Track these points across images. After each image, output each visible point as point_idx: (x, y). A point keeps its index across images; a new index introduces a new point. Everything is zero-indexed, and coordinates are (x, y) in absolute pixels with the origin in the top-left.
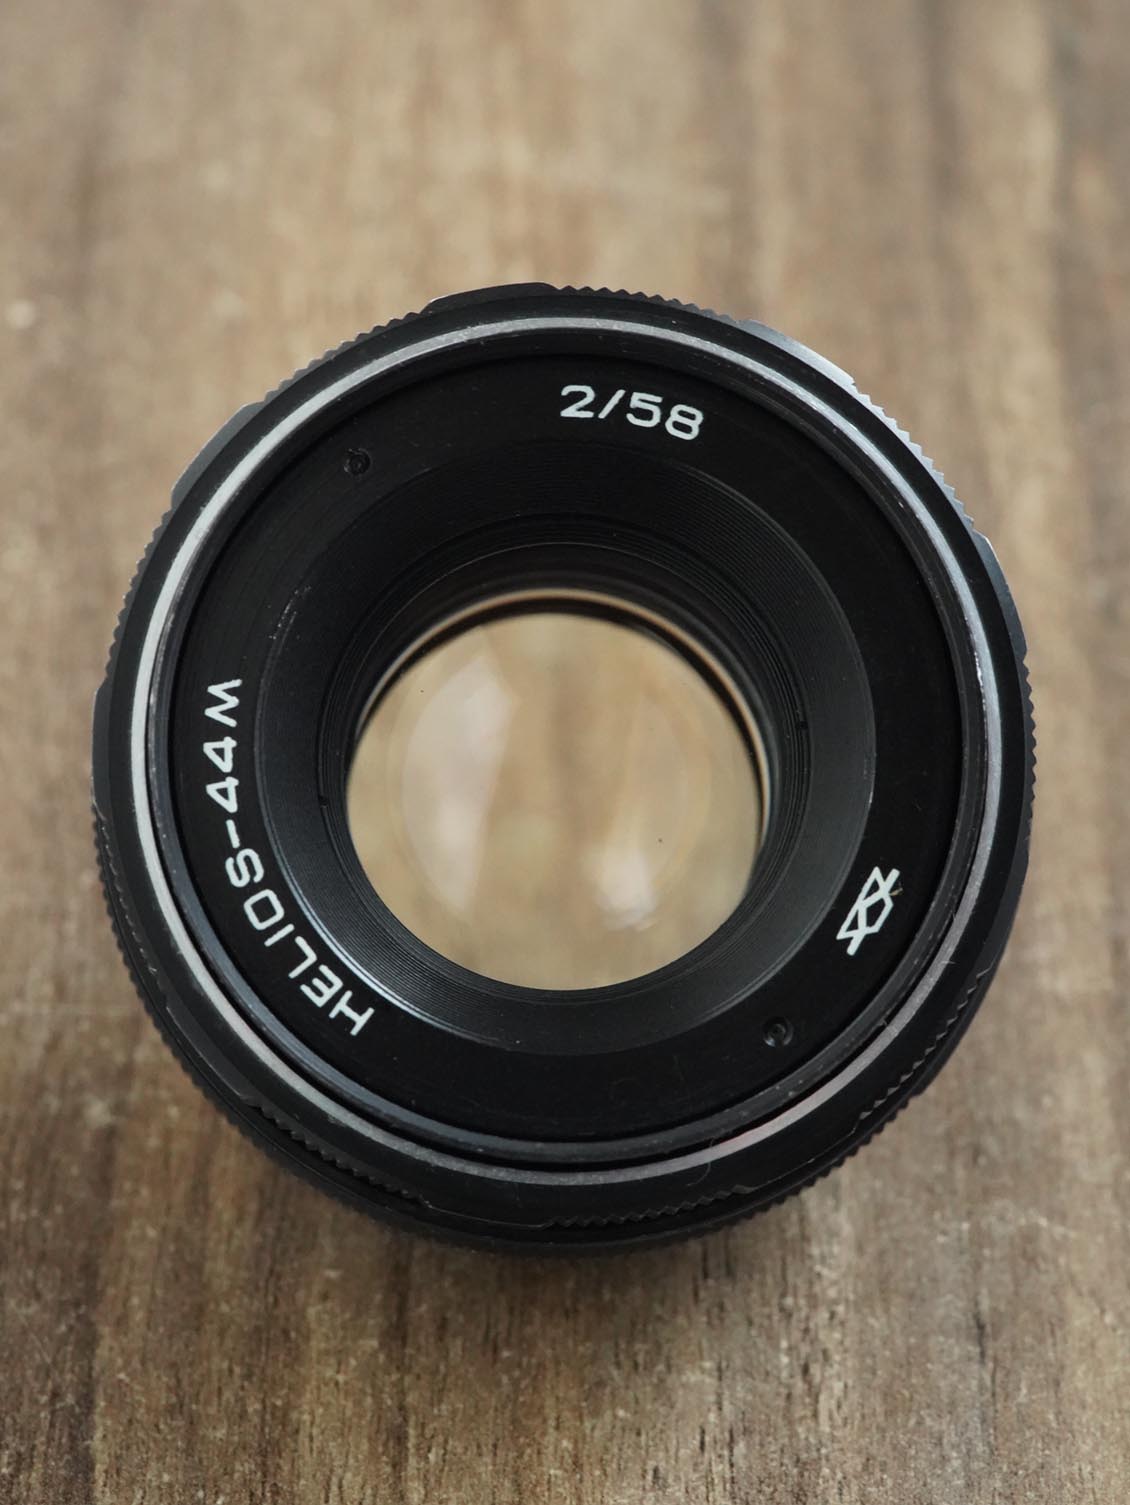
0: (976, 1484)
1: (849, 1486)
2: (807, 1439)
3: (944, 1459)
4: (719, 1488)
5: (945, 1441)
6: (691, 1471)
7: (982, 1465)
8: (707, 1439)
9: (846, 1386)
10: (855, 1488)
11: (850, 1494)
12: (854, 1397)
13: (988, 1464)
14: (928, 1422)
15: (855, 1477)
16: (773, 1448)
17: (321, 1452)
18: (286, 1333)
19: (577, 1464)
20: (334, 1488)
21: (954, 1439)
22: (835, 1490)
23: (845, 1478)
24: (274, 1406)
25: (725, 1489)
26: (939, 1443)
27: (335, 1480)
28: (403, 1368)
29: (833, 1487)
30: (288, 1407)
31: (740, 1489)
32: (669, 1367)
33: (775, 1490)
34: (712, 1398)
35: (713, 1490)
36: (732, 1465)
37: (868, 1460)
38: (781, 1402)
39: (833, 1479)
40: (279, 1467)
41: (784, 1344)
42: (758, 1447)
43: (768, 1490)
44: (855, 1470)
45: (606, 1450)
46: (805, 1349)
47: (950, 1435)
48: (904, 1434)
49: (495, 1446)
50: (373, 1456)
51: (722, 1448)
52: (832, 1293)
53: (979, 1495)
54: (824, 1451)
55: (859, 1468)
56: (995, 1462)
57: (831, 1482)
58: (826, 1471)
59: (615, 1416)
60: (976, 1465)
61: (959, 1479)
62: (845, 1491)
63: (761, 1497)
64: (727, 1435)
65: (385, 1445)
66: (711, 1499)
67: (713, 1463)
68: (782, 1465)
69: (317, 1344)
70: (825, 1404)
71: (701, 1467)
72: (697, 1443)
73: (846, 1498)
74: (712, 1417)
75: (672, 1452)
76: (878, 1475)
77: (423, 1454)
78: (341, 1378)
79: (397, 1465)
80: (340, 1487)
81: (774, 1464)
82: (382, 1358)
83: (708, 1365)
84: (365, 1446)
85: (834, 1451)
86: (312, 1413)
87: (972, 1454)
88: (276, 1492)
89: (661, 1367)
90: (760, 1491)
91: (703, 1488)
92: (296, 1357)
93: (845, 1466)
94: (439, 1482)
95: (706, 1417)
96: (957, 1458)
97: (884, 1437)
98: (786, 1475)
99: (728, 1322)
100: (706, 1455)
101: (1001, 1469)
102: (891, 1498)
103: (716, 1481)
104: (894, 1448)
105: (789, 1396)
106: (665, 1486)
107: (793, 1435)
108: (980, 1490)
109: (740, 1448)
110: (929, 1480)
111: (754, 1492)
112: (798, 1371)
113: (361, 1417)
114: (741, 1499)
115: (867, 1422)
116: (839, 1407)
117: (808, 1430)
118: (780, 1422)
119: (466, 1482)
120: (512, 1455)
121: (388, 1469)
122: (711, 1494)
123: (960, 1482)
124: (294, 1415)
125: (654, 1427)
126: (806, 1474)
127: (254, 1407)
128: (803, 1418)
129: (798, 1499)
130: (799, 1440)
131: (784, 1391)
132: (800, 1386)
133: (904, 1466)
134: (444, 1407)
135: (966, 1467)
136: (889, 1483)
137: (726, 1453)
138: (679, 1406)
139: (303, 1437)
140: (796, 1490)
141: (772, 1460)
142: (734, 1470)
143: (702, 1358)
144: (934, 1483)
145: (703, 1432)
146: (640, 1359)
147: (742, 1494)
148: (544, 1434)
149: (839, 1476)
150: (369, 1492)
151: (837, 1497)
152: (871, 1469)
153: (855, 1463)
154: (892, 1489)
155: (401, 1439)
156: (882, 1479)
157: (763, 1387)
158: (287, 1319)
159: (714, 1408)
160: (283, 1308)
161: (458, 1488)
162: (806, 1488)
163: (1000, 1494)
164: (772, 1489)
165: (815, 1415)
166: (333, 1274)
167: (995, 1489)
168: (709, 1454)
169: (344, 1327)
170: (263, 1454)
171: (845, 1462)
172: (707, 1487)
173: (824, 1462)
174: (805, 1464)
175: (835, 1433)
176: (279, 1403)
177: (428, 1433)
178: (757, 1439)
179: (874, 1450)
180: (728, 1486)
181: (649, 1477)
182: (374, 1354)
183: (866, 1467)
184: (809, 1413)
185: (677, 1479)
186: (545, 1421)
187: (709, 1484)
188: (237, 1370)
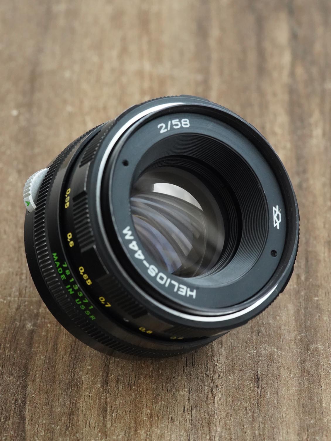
0: (255, 419)
1: (222, 421)
2: (211, 408)
3: (247, 413)
4: (188, 422)
5: (247, 409)
6: (181, 417)
7: (257, 415)
8: (185, 409)
9: (222, 394)
10: (223, 421)
11: (222, 422)
12: (224, 397)
13: (259, 414)
14: (243, 403)
15: (224, 418)
16: (202, 411)
17: (85, 414)
18: (76, 383)
19: (151, 416)
20: (88, 424)
21: (250, 408)
22: (218, 422)
23: (221, 419)
24: (73, 403)
25: (189, 422)
26: (246, 409)
27: (88, 422)
28: (107, 392)
29: (218, 421)
30: (76, 403)
31: (193, 422)
32: (176, 390)
33: (203, 422)
34: (187, 398)
35: (187, 422)
36: (191, 416)
37: (227, 414)
38: (205, 399)
39: (218, 419)
40: (73, 418)
41: (206, 384)
42: (199, 411)
43: (201, 422)
44: (224, 416)
45: (159, 412)
46: (212, 385)
47: (249, 407)
48: (237, 407)
49: (130, 412)
50: (98, 415)
51: (189, 411)
52: (219, 370)
53: (256, 422)
54: (216, 412)
55: (225, 416)
56: (261, 414)
57: (217, 420)
58: (216, 417)
59: (162, 403)
60: (255, 415)
61: (251, 418)
62: (221, 422)
63: (199, 424)
64: (191, 408)
65: (101, 412)
66: (186, 425)
67: (187, 415)
68: (205, 415)
69: (85, 386)
70: (217, 399)
71: (183, 417)
72: (183, 410)
73: (221, 424)
74: (187, 403)
75: (176, 412)
76: (230, 418)
77: (111, 414)
78: (90, 395)
79: (104, 417)
80: (89, 423)
81: (203, 415)
82: (101, 389)
83: (186, 389)
84: (96, 413)
85: (218, 412)
86: (83, 404)
87: (254, 412)
88: (73, 425)
89: (174, 390)
90: (199, 423)
91: (184, 422)
92: (79, 389)
93: (221, 415)
94: (115, 422)
95: (185, 403)
96: (250, 413)
97: (231, 408)
98: (206, 418)
99: (192, 378)
100: (185, 413)
101: (262, 415)
102: (233, 424)
103: (187, 420)
104: (234, 410)
105: (207, 397)
106: (174, 422)
107: (208, 408)
108: (256, 421)
109: (194, 411)
110: (243, 419)
111: (197, 423)
112: (210, 390)
113: (95, 405)
114: (194, 425)
115: (227, 404)
116: (220, 400)
117: (212, 406)
118: (205, 404)
119: (122, 421)
120: (134, 414)
121: (102, 418)
122: (186, 424)
123: (251, 419)
124: (78, 405)
125: (172, 406)
126: (211, 418)
127: (68, 403)
128: (211, 403)
129: (208, 424)
130: (209, 409)
131: (206, 396)
132: (210, 395)
133: (237, 415)
134: (117, 402)
135: (253, 415)
136: (233, 420)
137: (190, 413)
138: (178, 400)
139: (80, 411)
140: (208, 422)
141: (202, 414)
142: (192, 417)
143: (185, 388)
144: (244, 420)
145: (184, 407)
146: (169, 388)
147: (194, 423)
148: (143, 409)
149: (219, 418)
150: (97, 424)
151: (219, 424)
152: (228, 416)
153: (223, 415)
154: (233, 421)
155: (105, 411)
156: (231, 419)
157: (200, 395)
158: (77, 379)
159: (187, 401)
160: (76, 376)
161: (120, 423)
162: (211, 421)
163: (261, 422)
164: (202, 422)
165: (214, 402)
166: (89, 367)
167: (260, 421)
168: (186, 413)
169: (92, 381)
170: (70, 415)
171: (221, 414)
172: (185, 422)
173: (215, 414)
174: (211, 415)
175: (219, 407)
176: (74, 402)
177: (113, 409)
178: (198, 409)
179: (229, 411)
180: (190, 421)
181: (170, 419)
182: (99, 388)
183: (226, 416)
184: (212, 402)
185: (177, 420)
186: (143, 405)
187: (186, 421)
188: (63, 393)
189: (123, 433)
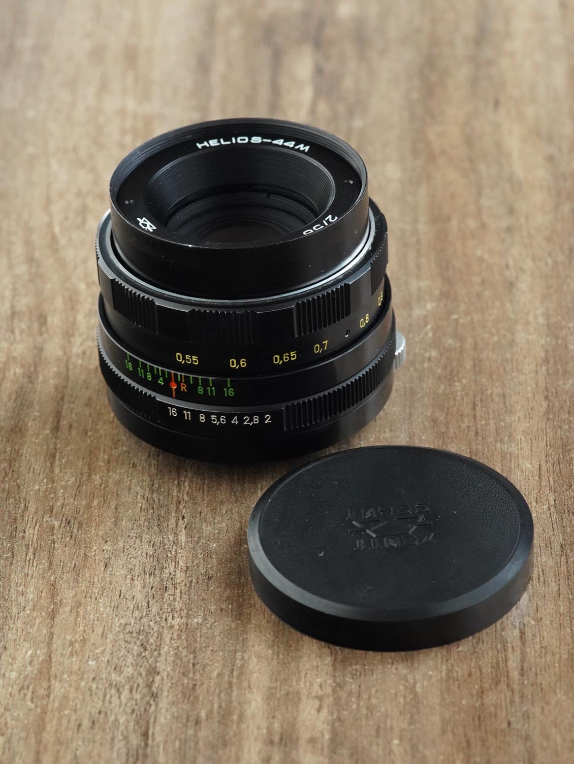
17: (29, 460)
18: (21, 430)
19: (109, 462)
20: (32, 470)
24: (15, 449)
27: (32, 468)
28: (56, 438)
30: (19, 449)
40: (15, 465)
45: (119, 458)
49: (83, 458)
50: (45, 461)
59: (122, 449)
65: (49, 458)
69: (30, 432)
77: (60, 460)
78: (37, 441)
79: (52, 464)
80: (34, 469)
82: (50, 435)
84: (43, 459)
86: (27, 450)
88: (13, 471)
92: (23, 436)
94: (65, 468)
106: (136, 466)
113: (42, 451)
119: (73, 467)
120: (89, 460)
121: (49, 465)
124: (21, 451)
127: (9, 449)
134: (69, 448)
139: (23, 457)
148: (99, 454)
150: (42, 470)
155: (54, 456)
158: (22, 426)
160: (21, 423)
161: (71, 469)
166: (37, 414)
169: (39, 427)
170: (10, 461)
176: (17, 448)
177: (63, 455)
181: (131, 464)
182: (48, 435)
185: (140, 465)
186: (100, 451)
187: (150, 466)
188: (4, 440)
189: (73, 479)
